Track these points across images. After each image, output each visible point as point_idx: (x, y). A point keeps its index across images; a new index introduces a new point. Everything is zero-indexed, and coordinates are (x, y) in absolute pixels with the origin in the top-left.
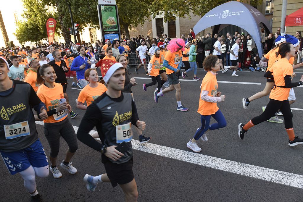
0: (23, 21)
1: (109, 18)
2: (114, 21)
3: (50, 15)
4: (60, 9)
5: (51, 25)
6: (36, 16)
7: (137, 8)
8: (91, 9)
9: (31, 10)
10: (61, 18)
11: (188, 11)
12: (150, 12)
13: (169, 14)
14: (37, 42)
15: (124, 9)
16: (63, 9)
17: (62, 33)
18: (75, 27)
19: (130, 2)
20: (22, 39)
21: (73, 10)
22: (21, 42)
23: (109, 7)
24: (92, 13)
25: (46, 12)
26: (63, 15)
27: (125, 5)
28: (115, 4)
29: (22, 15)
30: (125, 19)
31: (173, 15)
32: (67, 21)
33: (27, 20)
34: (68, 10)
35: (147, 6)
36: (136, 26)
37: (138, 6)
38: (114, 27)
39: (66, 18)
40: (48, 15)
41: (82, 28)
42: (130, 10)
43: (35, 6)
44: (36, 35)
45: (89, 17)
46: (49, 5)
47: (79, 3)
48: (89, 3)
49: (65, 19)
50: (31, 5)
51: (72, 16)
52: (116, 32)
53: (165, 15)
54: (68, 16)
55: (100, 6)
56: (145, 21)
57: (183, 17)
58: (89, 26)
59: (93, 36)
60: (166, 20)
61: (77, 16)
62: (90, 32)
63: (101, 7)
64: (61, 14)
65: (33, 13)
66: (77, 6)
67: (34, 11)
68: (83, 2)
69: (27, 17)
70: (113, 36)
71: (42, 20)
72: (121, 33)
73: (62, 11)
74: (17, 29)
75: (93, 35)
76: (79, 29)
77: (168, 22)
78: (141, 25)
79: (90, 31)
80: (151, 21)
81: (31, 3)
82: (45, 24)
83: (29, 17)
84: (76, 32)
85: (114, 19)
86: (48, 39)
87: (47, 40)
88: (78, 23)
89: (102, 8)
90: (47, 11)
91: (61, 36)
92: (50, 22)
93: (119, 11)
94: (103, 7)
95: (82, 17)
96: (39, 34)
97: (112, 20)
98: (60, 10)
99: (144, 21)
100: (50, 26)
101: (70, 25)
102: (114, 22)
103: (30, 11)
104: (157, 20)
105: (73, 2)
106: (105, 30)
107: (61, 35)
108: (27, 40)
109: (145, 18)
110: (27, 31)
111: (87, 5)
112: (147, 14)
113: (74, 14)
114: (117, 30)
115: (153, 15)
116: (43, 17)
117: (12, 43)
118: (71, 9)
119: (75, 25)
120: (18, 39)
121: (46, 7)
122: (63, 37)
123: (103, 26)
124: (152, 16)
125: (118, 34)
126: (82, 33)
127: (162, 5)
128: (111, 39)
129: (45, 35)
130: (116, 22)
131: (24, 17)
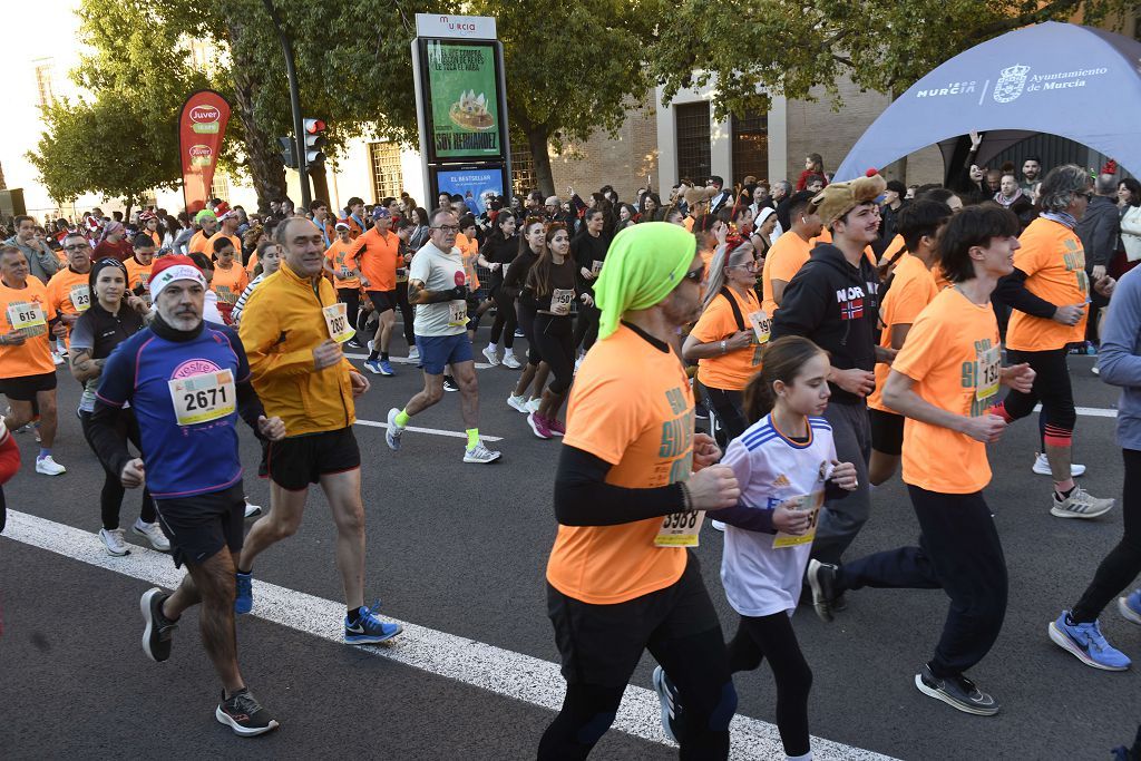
0: (74, 103)
1: (463, 95)
2: (485, 112)
3: (200, 78)
4: (244, 54)
5: (205, 122)
6: (133, 81)
7: (592, 55)
8: (384, 58)
9: (114, 56)
10: (247, 94)
11: (827, 71)
12: (651, 77)
13: (737, 83)
14: (130, 197)
15: (530, 59)
16: (259, 56)
17: (246, 162)
18: (309, 134)
19: (562, 27)
20: (63, 183)
21: (302, 61)
22: (58, 196)
23: (464, 50)
24: (387, 73)
25: (180, 64)
26: (258, 80)
27: (539, 42)
28: (491, 34)
29: (72, 76)
30: (533, 102)
31: (759, 90)
32: (272, 107)
33: (92, 99)
34: (283, 59)
35: (637, 47)
36: (585, 138)
37: (595, 48)
38: (484, 140)
39: (271, 96)
40: (189, 77)
41: (338, 142)
42: (559, 62)
43: (136, 37)
44: (128, 165)
45: (375, 94)
46: (195, 33)
47: (333, 31)
48: (379, 28)
49: (266, 100)
50: (117, 33)
51: (297, 87)
52: (492, 163)
53: (719, 88)
54: (279, 85)
55: (423, 43)
56: (628, 113)
57: (802, 97)
58: (368, 133)
59: (387, 179)
60: (725, 108)
61: (320, 85)
62: (373, 161)
63: (430, 47)
64: (246, 76)
65: (121, 66)
66: (324, 42)
67: (127, 60)
68: (350, 25)
69: (95, 82)
70: (475, 178)
71: (160, 96)
72: (514, 166)
73: (251, 61)
74: (46, 136)
75: (385, 172)
76: (327, 144)
77: (734, 119)
78: (608, 133)
79: (372, 155)
80: (655, 112)
81: (117, 21)
82: (174, 118)
83: (104, 85)
84: (312, 157)
85: (483, 103)
86: (183, 184)
87: (176, 190)
88: (323, 118)
89: (436, 52)
90: (187, 61)
91: (243, 174)
92: (200, 111)
93: (506, 68)
94: (439, 47)
95: (342, 93)
96: (142, 159)
97: (477, 110)
98: (243, 59)
99: (620, 113)
100: (200, 128)
101: (286, 123)
102: (483, 118)
103: (110, 60)
104: (680, 109)
105: (307, 24)
106: (440, 153)
107: (240, 170)
108: (88, 187)
109: (628, 99)
110: (91, 144)
111: (365, 38)
112: (638, 81)
113: (307, 75)
114: (495, 151)
115: (666, 90)
116: (167, 86)
117: (17, 196)
118: (292, 54)
119: (310, 125)
120: (46, 180)
121: (184, 41)
122: (249, 179)
123: (436, 132)
124: (660, 91)
125: (499, 171)
126: (336, 164)
127: (705, 45)
128: (468, 194)
129: (171, 169)
130: (494, 116)
131: (82, 84)
